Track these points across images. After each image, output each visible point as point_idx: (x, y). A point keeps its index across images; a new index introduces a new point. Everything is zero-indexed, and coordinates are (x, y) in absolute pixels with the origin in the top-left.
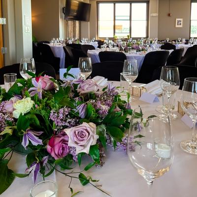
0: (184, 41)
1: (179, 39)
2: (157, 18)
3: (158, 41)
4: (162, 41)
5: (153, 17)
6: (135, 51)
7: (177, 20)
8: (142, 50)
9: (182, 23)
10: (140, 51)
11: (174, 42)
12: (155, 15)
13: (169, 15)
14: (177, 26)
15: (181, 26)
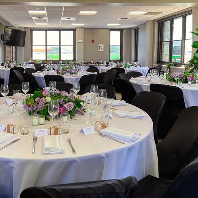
0: (105, 63)
1: (101, 62)
2: (83, 44)
3: (84, 63)
4: (87, 63)
5: (79, 42)
6: (69, 74)
7: (99, 45)
8: (74, 73)
9: (103, 48)
10: (72, 74)
11: (97, 64)
12: (81, 41)
13: (93, 41)
14: (99, 51)
15: (103, 51)
